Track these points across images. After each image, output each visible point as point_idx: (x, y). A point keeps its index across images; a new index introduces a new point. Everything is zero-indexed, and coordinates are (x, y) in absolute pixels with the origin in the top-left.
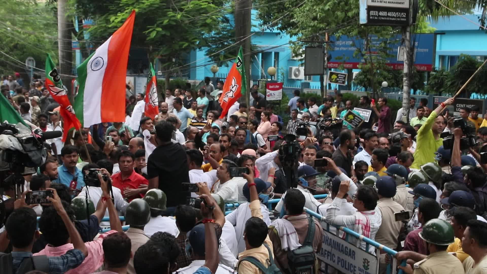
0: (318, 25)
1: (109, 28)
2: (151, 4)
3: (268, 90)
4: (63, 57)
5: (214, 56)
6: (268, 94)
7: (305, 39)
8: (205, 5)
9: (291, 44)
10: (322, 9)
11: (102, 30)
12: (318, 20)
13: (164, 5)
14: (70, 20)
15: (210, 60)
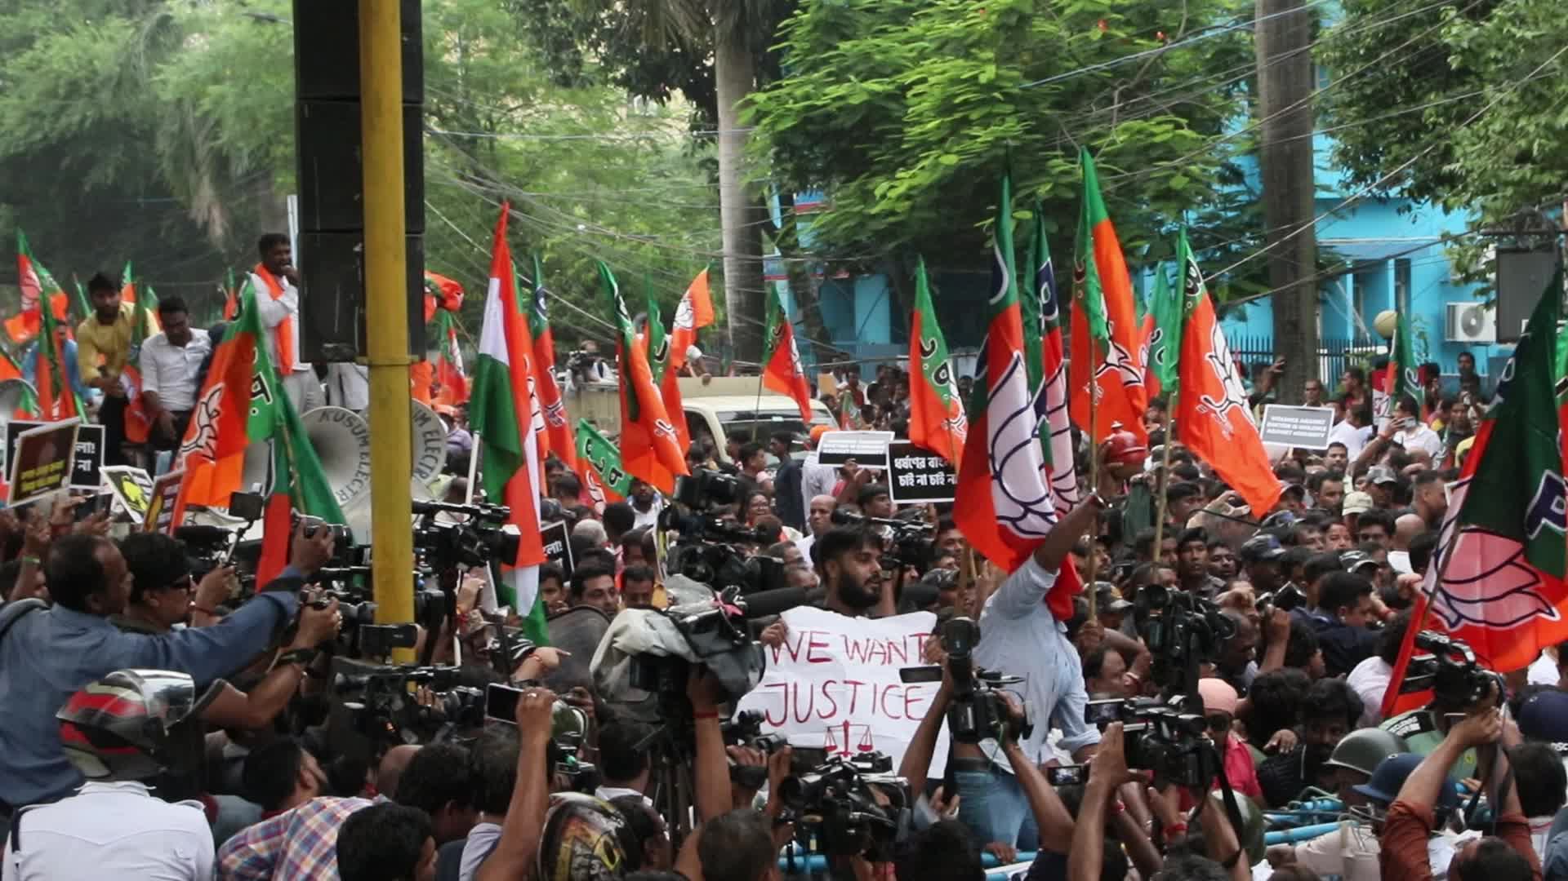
0: (1536, 179)
1: (874, 217)
2: (998, 139)
4: (739, 308)
7: (1493, 226)
8: (1167, 131)
9: (1449, 243)
10: (1549, 127)
11: (852, 223)
12: (1534, 162)
13: (1037, 141)
14: (755, 198)
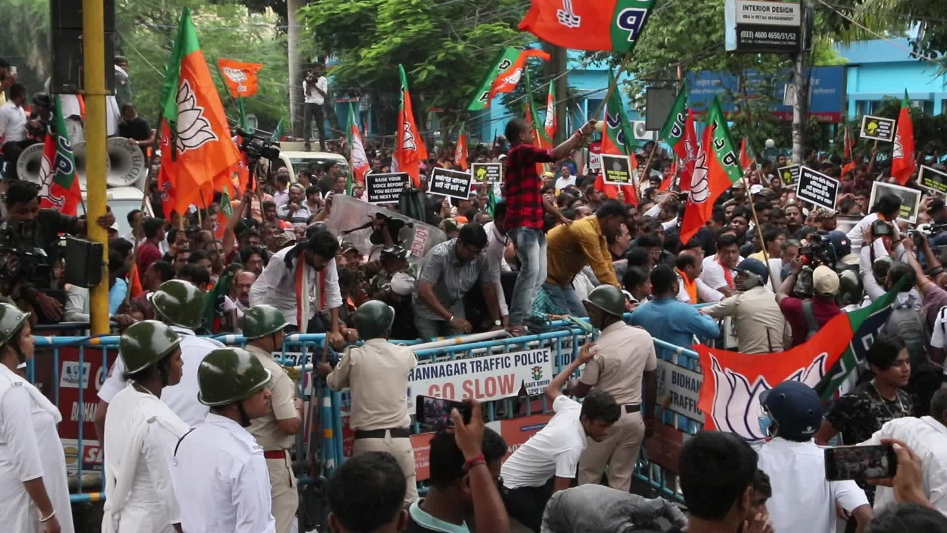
0: (666, 55)
1: (361, 67)
2: (420, 31)
3: (591, 154)
4: (296, 112)
5: (514, 105)
6: (592, 159)
7: (645, 76)
8: (499, 29)
9: (627, 84)
10: (672, 32)
11: (349, 71)
12: (665, 47)
13: (438, 32)
14: (305, 58)
15: (507, 110)
